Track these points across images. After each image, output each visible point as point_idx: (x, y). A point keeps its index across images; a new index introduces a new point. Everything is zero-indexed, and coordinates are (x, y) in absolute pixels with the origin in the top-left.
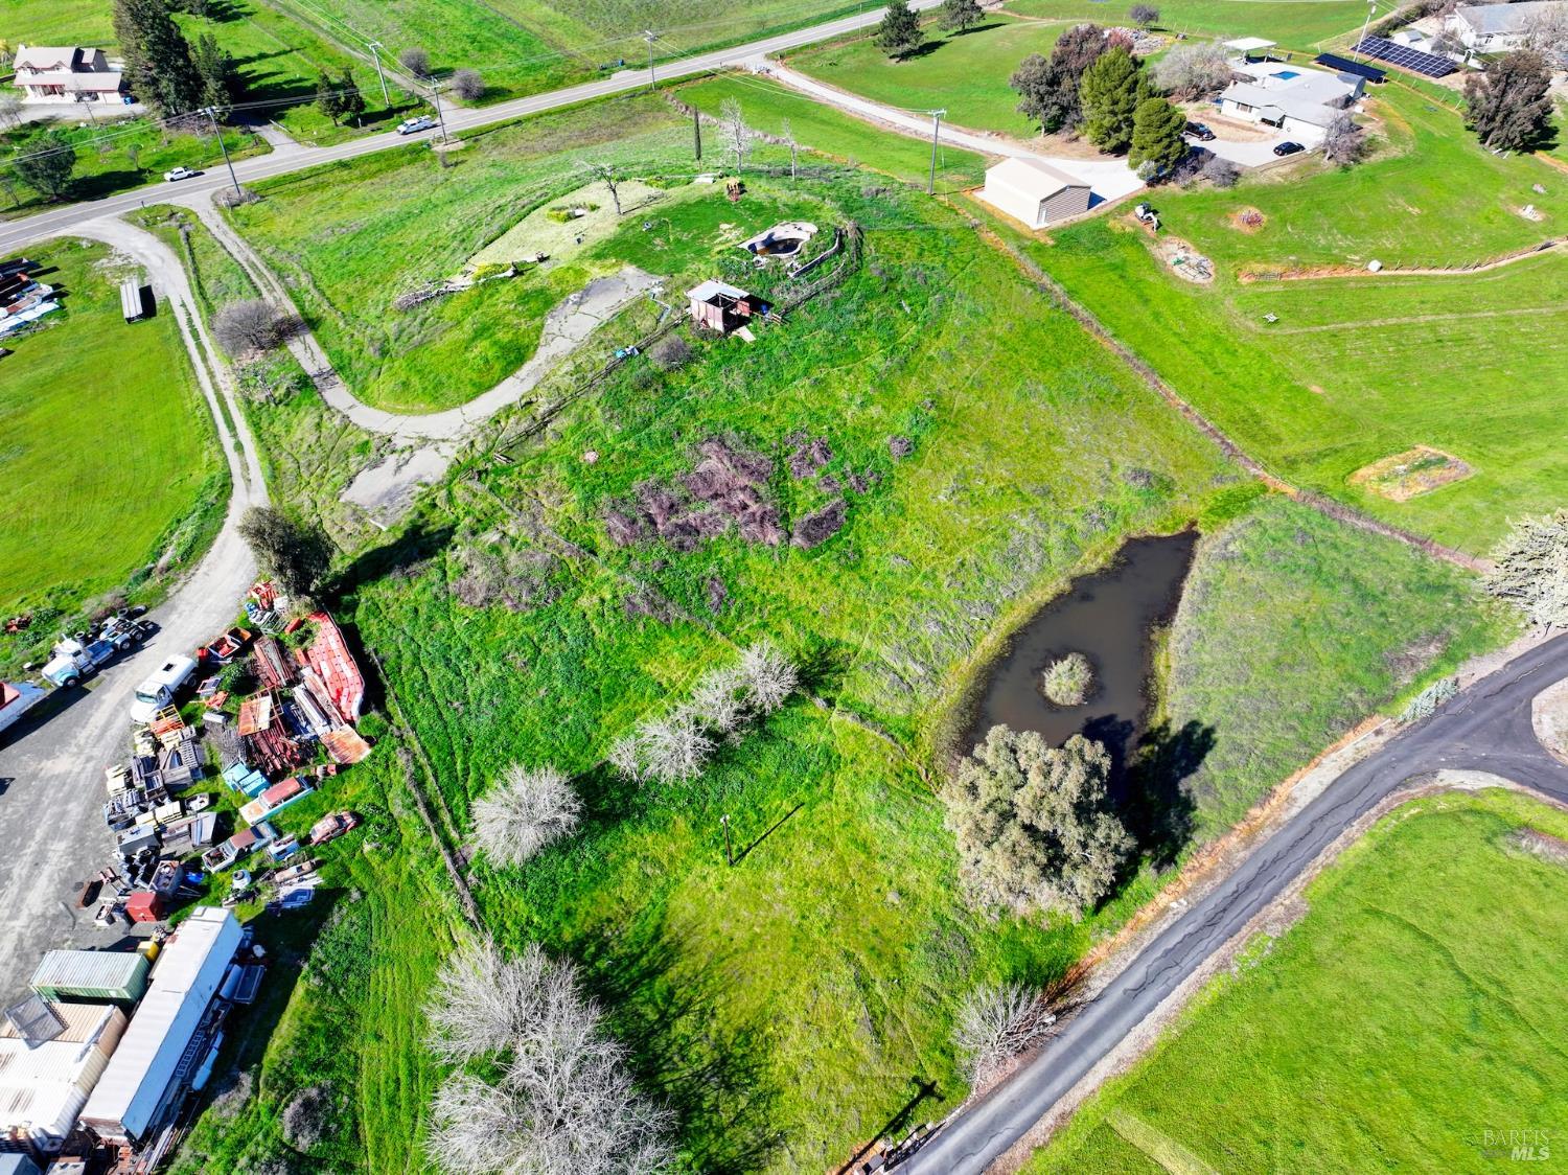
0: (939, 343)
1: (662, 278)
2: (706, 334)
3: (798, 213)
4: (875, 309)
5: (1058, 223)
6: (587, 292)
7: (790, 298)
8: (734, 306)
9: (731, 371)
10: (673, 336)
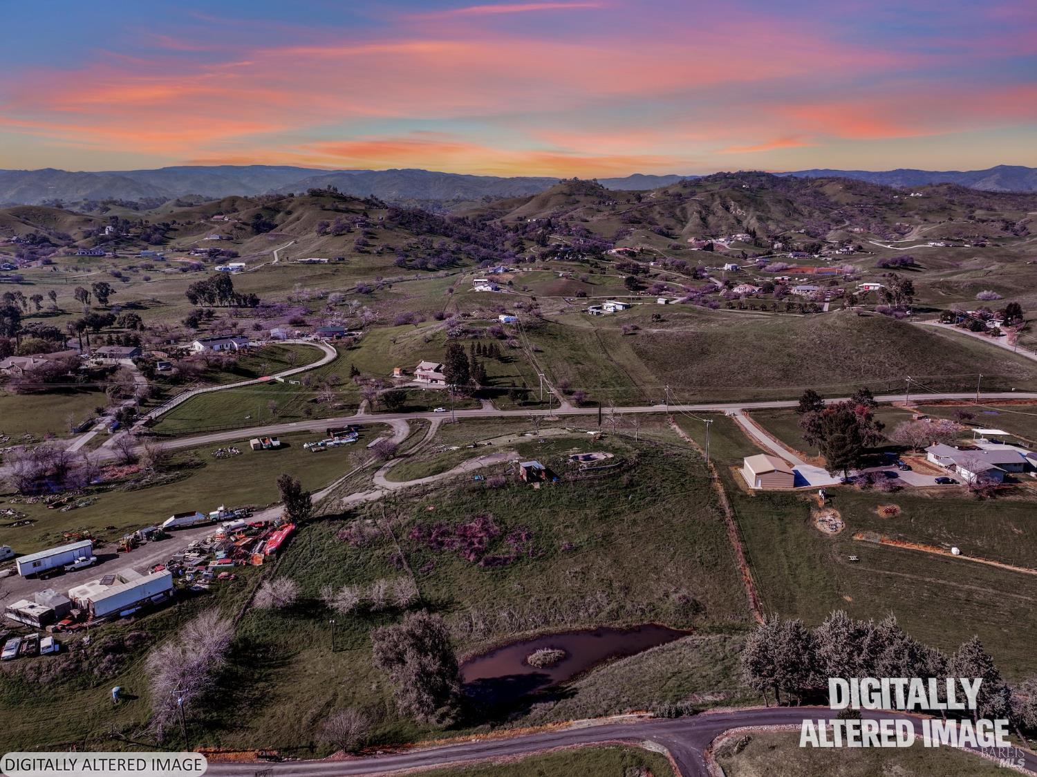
0: (633, 515)
1: (522, 458)
2: (518, 480)
4: (611, 493)
5: (767, 488)
6: (489, 456)
7: (570, 478)
8: (538, 473)
9: (517, 496)
10: (504, 477)
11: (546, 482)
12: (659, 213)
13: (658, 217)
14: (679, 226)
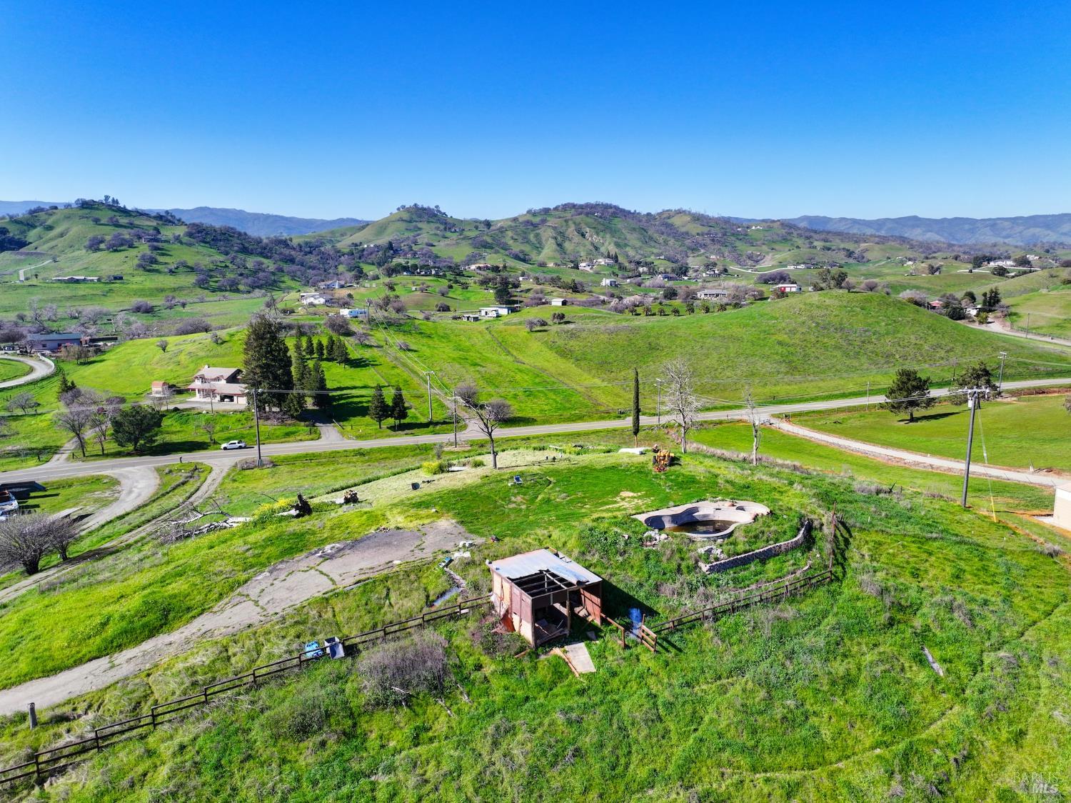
2: (498, 642)
3: (742, 493)
6: (356, 544)
11: (614, 641)
12: (512, 238)
13: (511, 242)
14: (535, 252)
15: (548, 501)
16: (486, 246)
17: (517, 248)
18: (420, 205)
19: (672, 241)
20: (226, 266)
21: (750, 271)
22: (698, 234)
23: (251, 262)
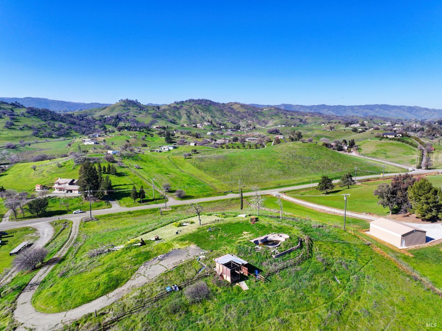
0: (360, 304)
1: (206, 252)
2: (220, 283)
3: (280, 230)
4: (320, 279)
5: (412, 247)
6: (168, 255)
7: (272, 268)
8: (239, 269)
9: (230, 307)
10: (202, 282)
11: (252, 280)
12: (169, 114)
13: (168, 115)
14: (178, 119)
15: (222, 237)
16: (158, 117)
17: (171, 118)
18: (129, 99)
19: (233, 115)
20: (46, 127)
21: (264, 127)
22: (243, 112)
23: (57, 124)
